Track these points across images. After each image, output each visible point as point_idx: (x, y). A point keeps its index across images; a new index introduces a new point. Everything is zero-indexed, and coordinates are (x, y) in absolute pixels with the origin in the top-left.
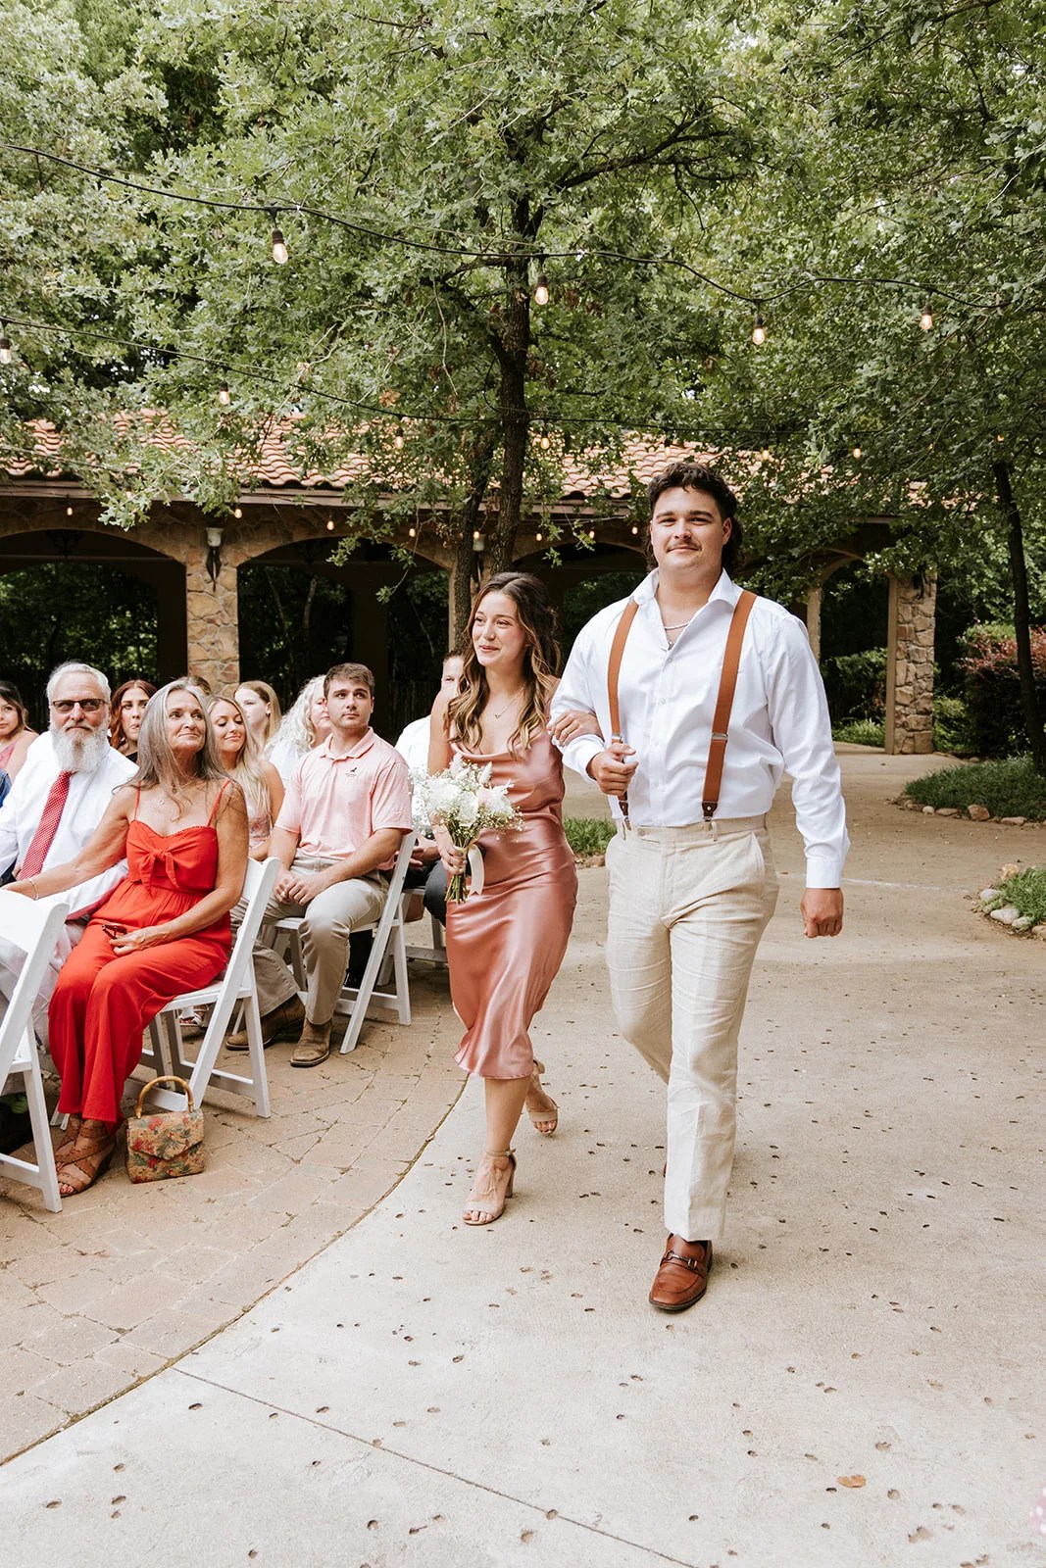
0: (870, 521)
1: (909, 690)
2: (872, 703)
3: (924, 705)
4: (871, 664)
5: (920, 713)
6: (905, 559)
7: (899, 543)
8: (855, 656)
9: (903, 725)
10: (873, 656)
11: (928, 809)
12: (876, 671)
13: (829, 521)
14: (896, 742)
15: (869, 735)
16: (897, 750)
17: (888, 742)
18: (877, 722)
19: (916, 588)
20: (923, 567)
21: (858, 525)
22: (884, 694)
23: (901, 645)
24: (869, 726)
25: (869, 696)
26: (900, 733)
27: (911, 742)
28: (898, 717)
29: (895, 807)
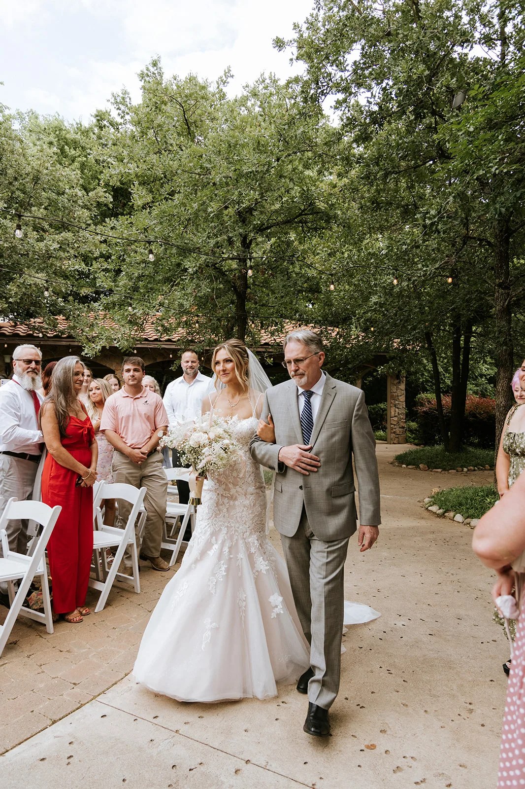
0: (379, 354)
1: (396, 419)
2: (382, 424)
3: (402, 424)
4: (381, 409)
5: (400, 428)
6: (393, 368)
7: (390, 362)
8: (375, 405)
9: (394, 433)
10: (382, 406)
11: (404, 466)
12: (383, 411)
13: (362, 354)
14: (391, 439)
15: (381, 436)
16: (392, 442)
17: (389, 439)
18: (384, 431)
19: (398, 379)
20: (400, 372)
21: (374, 356)
22: (386, 420)
23: (393, 401)
24: (381, 433)
25: (381, 421)
26: (393, 435)
27: (397, 439)
28: (392, 430)
29: (391, 465)
